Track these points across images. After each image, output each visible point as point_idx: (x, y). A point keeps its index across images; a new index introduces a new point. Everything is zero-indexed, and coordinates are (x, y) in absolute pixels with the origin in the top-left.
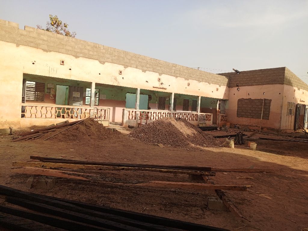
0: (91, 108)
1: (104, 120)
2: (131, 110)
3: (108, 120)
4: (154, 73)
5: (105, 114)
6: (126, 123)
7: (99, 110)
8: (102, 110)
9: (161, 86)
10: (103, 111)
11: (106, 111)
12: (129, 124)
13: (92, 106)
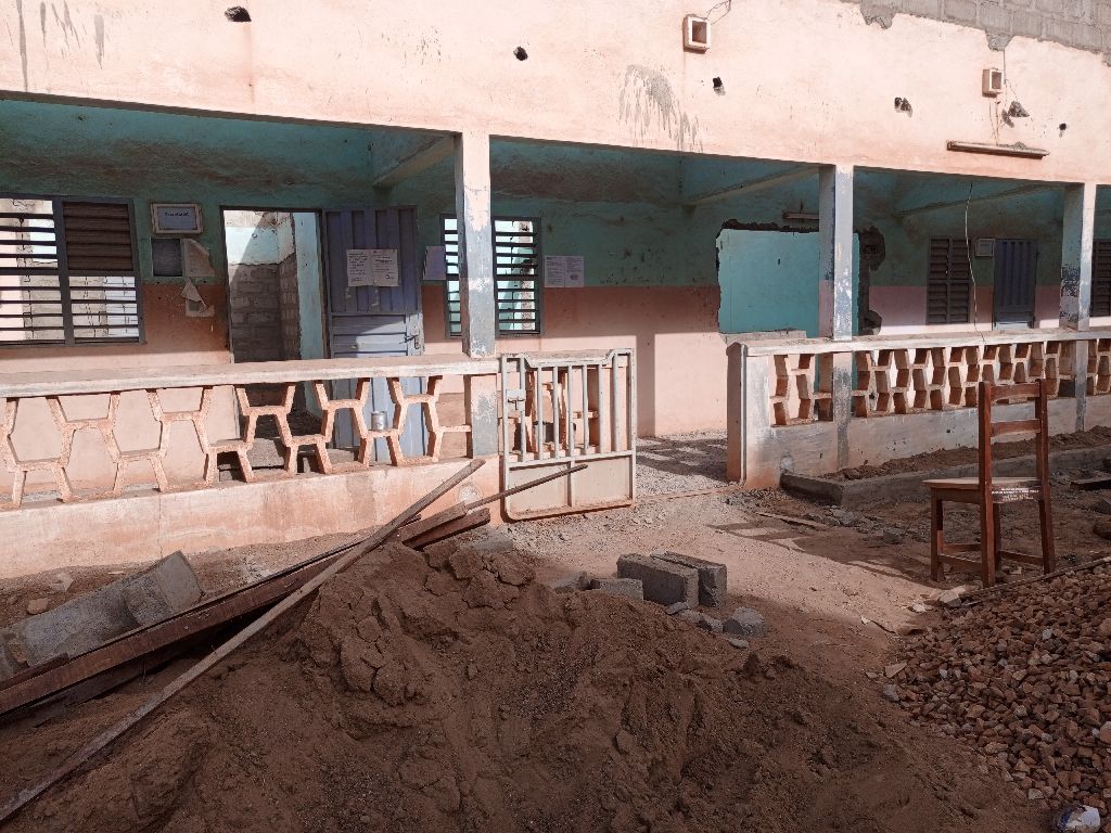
0: (470, 368)
1: (591, 452)
2: (793, 349)
3: (619, 453)
4: (952, 28)
5: (593, 407)
6: (764, 456)
7: (544, 377)
8: (563, 372)
9: (1007, 138)
10: (577, 379)
11: (604, 375)
12: (787, 463)
13: (483, 342)
